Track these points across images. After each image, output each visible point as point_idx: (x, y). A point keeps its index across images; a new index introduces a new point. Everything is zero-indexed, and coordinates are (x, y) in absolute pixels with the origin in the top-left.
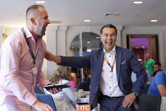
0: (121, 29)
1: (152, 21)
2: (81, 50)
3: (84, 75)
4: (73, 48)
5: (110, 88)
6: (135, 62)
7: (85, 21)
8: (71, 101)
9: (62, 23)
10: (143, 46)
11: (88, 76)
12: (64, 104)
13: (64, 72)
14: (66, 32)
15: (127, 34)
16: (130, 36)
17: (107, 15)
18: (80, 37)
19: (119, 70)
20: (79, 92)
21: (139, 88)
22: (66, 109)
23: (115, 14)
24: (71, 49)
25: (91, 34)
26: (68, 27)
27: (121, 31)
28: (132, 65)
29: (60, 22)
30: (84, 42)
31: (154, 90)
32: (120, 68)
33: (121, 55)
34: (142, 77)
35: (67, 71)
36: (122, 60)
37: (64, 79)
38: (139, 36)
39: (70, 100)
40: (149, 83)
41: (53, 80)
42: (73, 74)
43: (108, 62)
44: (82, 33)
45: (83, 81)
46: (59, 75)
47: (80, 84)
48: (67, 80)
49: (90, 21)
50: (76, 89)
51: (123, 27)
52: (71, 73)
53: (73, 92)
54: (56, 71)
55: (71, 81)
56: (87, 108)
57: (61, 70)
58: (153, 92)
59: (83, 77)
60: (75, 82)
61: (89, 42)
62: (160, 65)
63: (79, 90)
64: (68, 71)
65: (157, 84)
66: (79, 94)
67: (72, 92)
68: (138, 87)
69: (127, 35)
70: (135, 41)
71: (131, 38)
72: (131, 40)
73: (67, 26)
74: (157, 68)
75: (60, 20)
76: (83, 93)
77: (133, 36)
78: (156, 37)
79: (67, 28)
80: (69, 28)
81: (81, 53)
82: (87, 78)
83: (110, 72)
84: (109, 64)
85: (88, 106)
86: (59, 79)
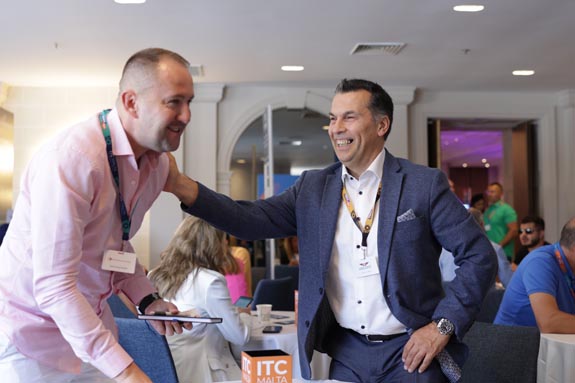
0: (410, 98)
1: (516, 73)
2: (268, 168)
3: (276, 256)
4: (242, 161)
5: (360, 302)
6: (449, 214)
7: (285, 68)
8: (230, 343)
9: (203, 74)
10: (484, 161)
11: (292, 260)
12: (204, 355)
13: (207, 243)
14: (218, 104)
15: (431, 116)
16: (438, 123)
17: (361, 48)
18: (265, 126)
19: (387, 241)
20: (258, 312)
21: (458, 306)
22: (212, 371)
23: (390, 46)
24: (234, 164)
25: (307, 116)
26: (225, 90)
27: (410, 107)
28: (436, 224)
29: (200, 70)
30: (282, 143)
31: (516, 311)
32: (390, 235)
33: (400, 188)
34: (472, 267)
35: (215, 240)
36: (401, 208)
37: (206, 267)
38: (471, 126)
39: (224, 339)
40: (499, 285)
41: (167, 269)
42: (239, 253)
43: (353, 212)
44: (275, 112)
45: (273, 277)
46: (188, 254)
47: (263, 285)
48: (217, 270)
49: (301, 68)
50: (248, 301)
51: (418, 94)
52: (234, 248)
53: (237, 312)
54: (179, 240)
55: (230, 273)
56: (281, 367)
57: (196, 238)
58: (514, 316)
59: (274, 262)
60: (246, 280)
61: (298, 143)
62: (540, 224)
63: (258, 306)
64: (220, 240)
65: (528, 290)
66: (259, 319)
67: (232, 312)
68: (456, 301)
69: (429, 120)
70: (456, 140)
71: (441, 130)
72: (444, 139)
73: (222, 86)
74: (529, 236)
75: (199, 65)
76: (272, 316)
77: (449, 125)
78: (530, 129)
79: (221, 91)
80: (229, 91)
81: (268, 180)
82: (290, 265)
83: (358, 247)
84: (356, 220)
85: (285, 362)
86: (188, 267)
